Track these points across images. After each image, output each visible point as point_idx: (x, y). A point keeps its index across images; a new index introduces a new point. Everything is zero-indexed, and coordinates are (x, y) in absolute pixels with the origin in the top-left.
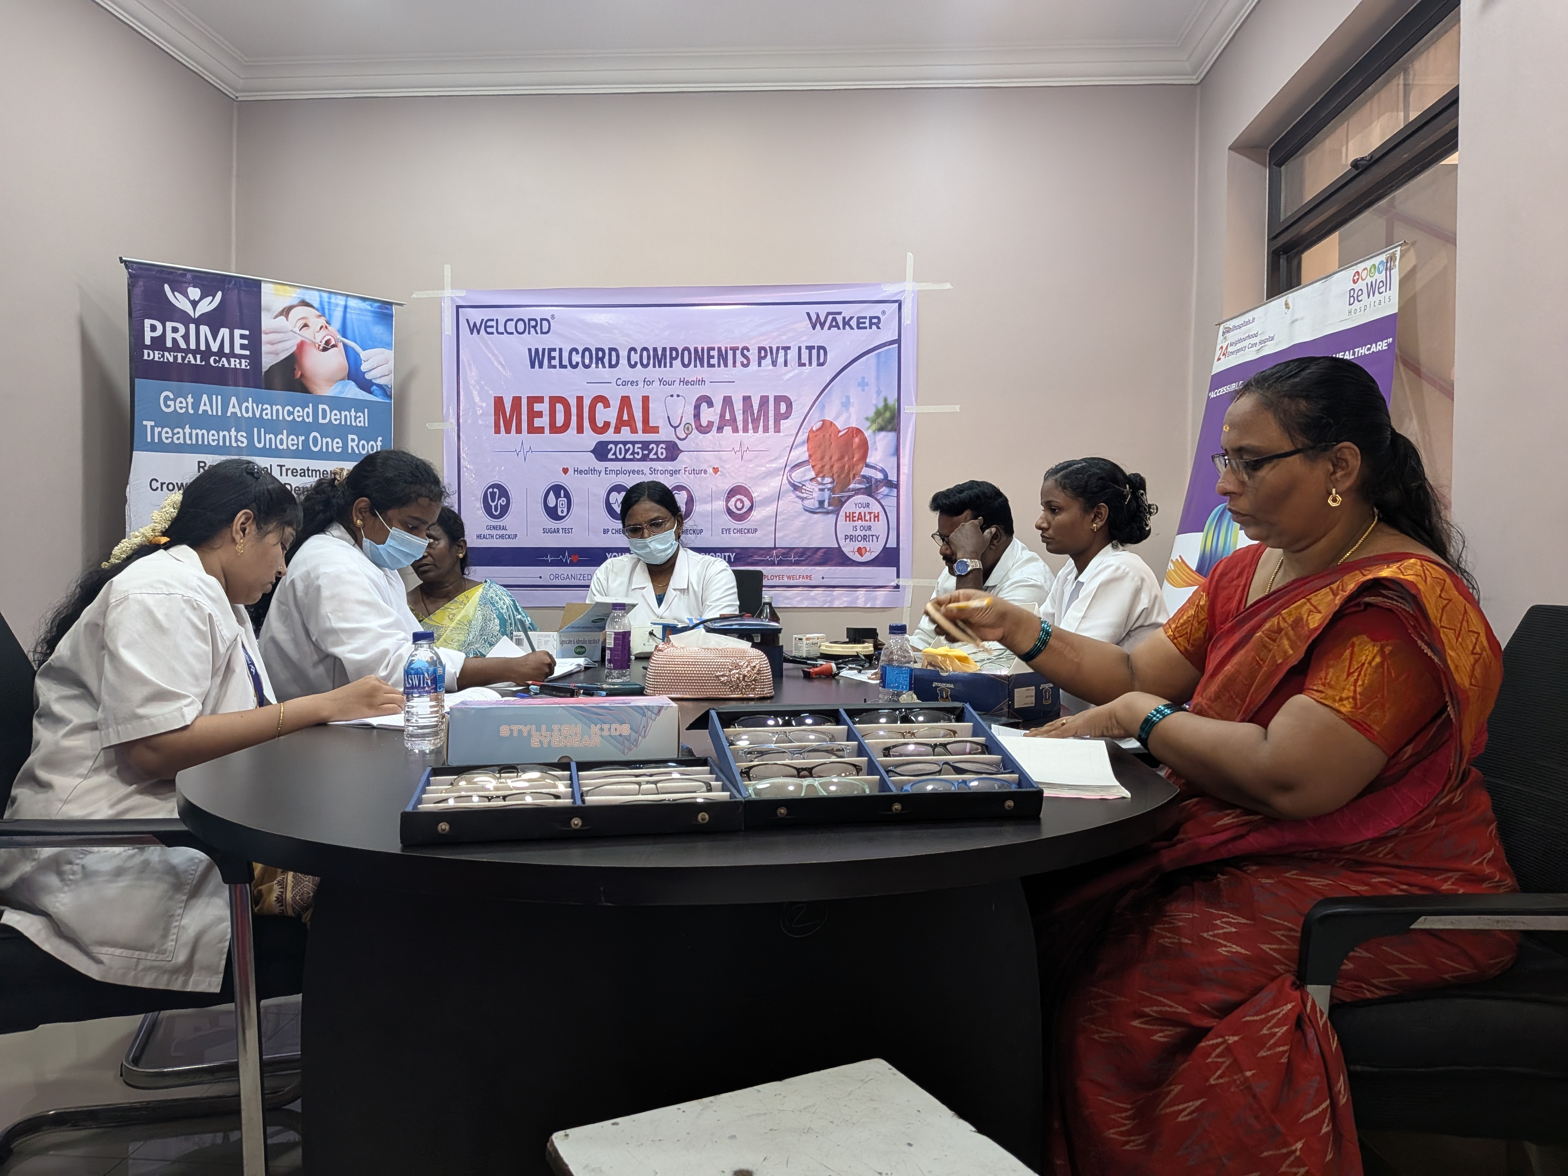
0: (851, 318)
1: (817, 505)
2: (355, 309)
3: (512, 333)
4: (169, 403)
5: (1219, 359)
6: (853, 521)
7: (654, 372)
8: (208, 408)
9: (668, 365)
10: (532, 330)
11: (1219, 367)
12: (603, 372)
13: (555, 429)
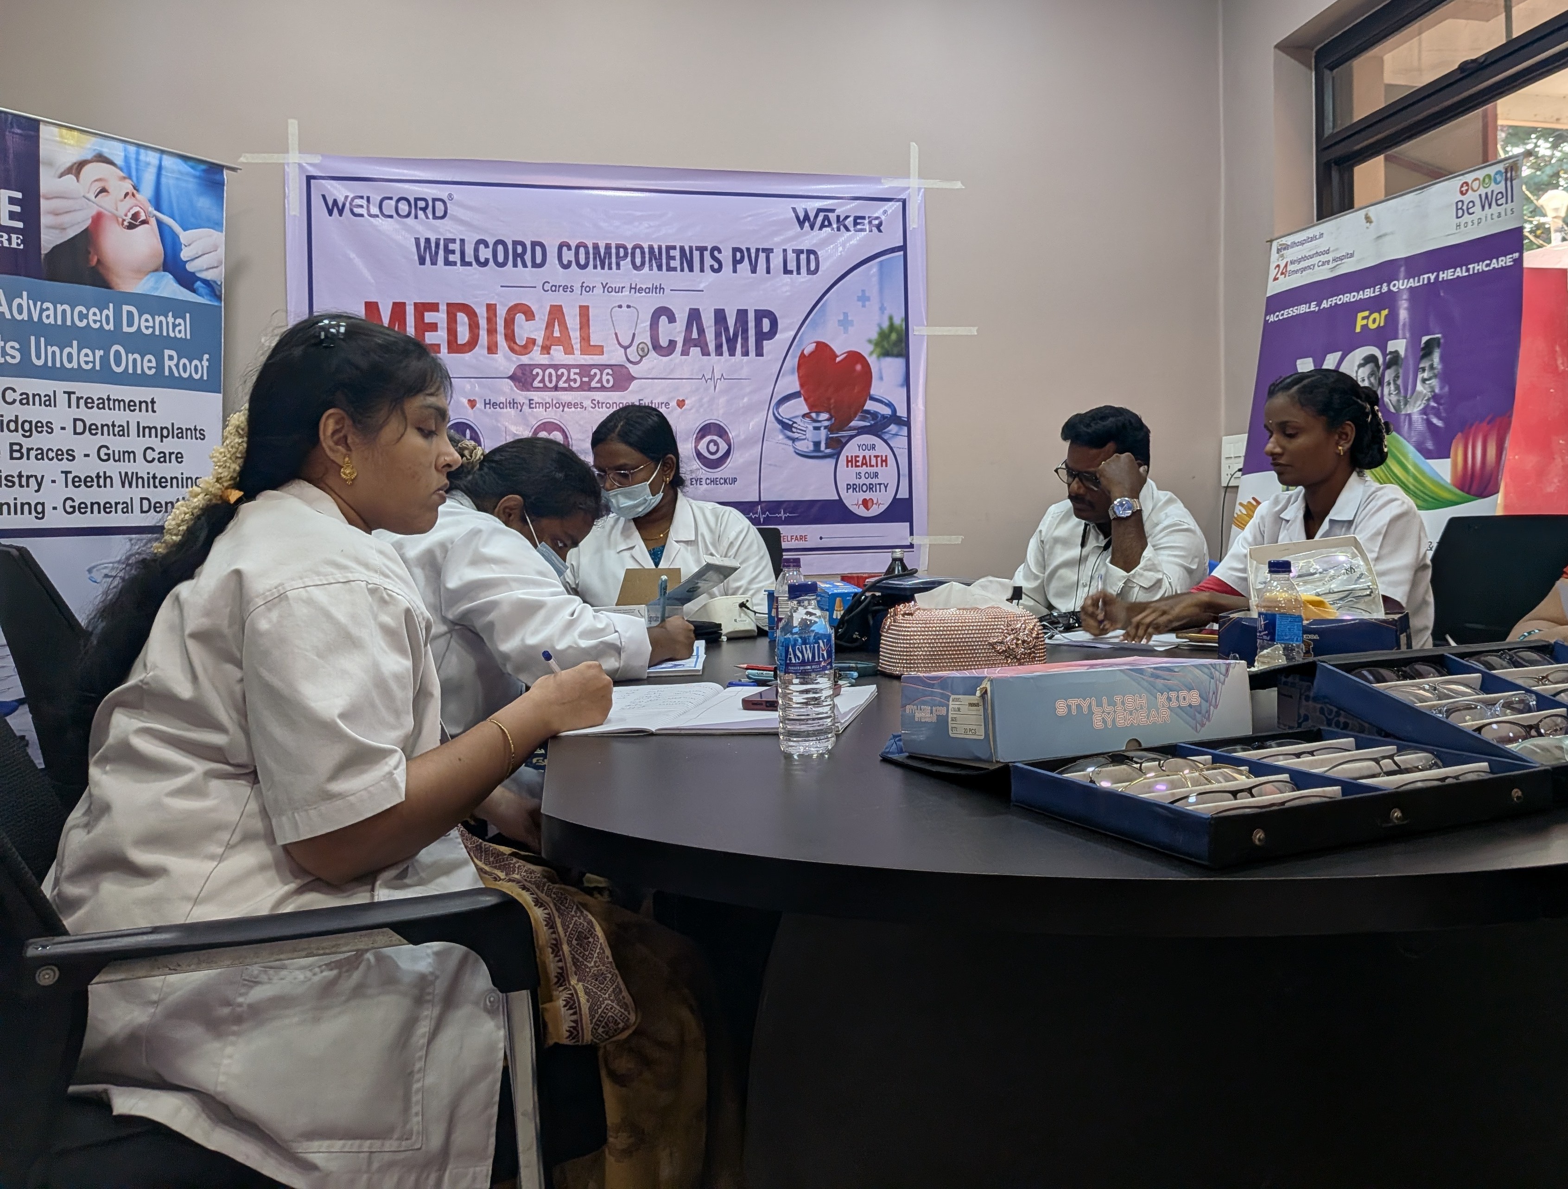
0: (847, 218)
1: (811, 447)
2: (173, 172)
5: (1276, 279)
6: (856, 466)
7: (594, 276)
9: (614, 266)
10: (421, 214)
11: (1274, 288)
12: (526, 274)
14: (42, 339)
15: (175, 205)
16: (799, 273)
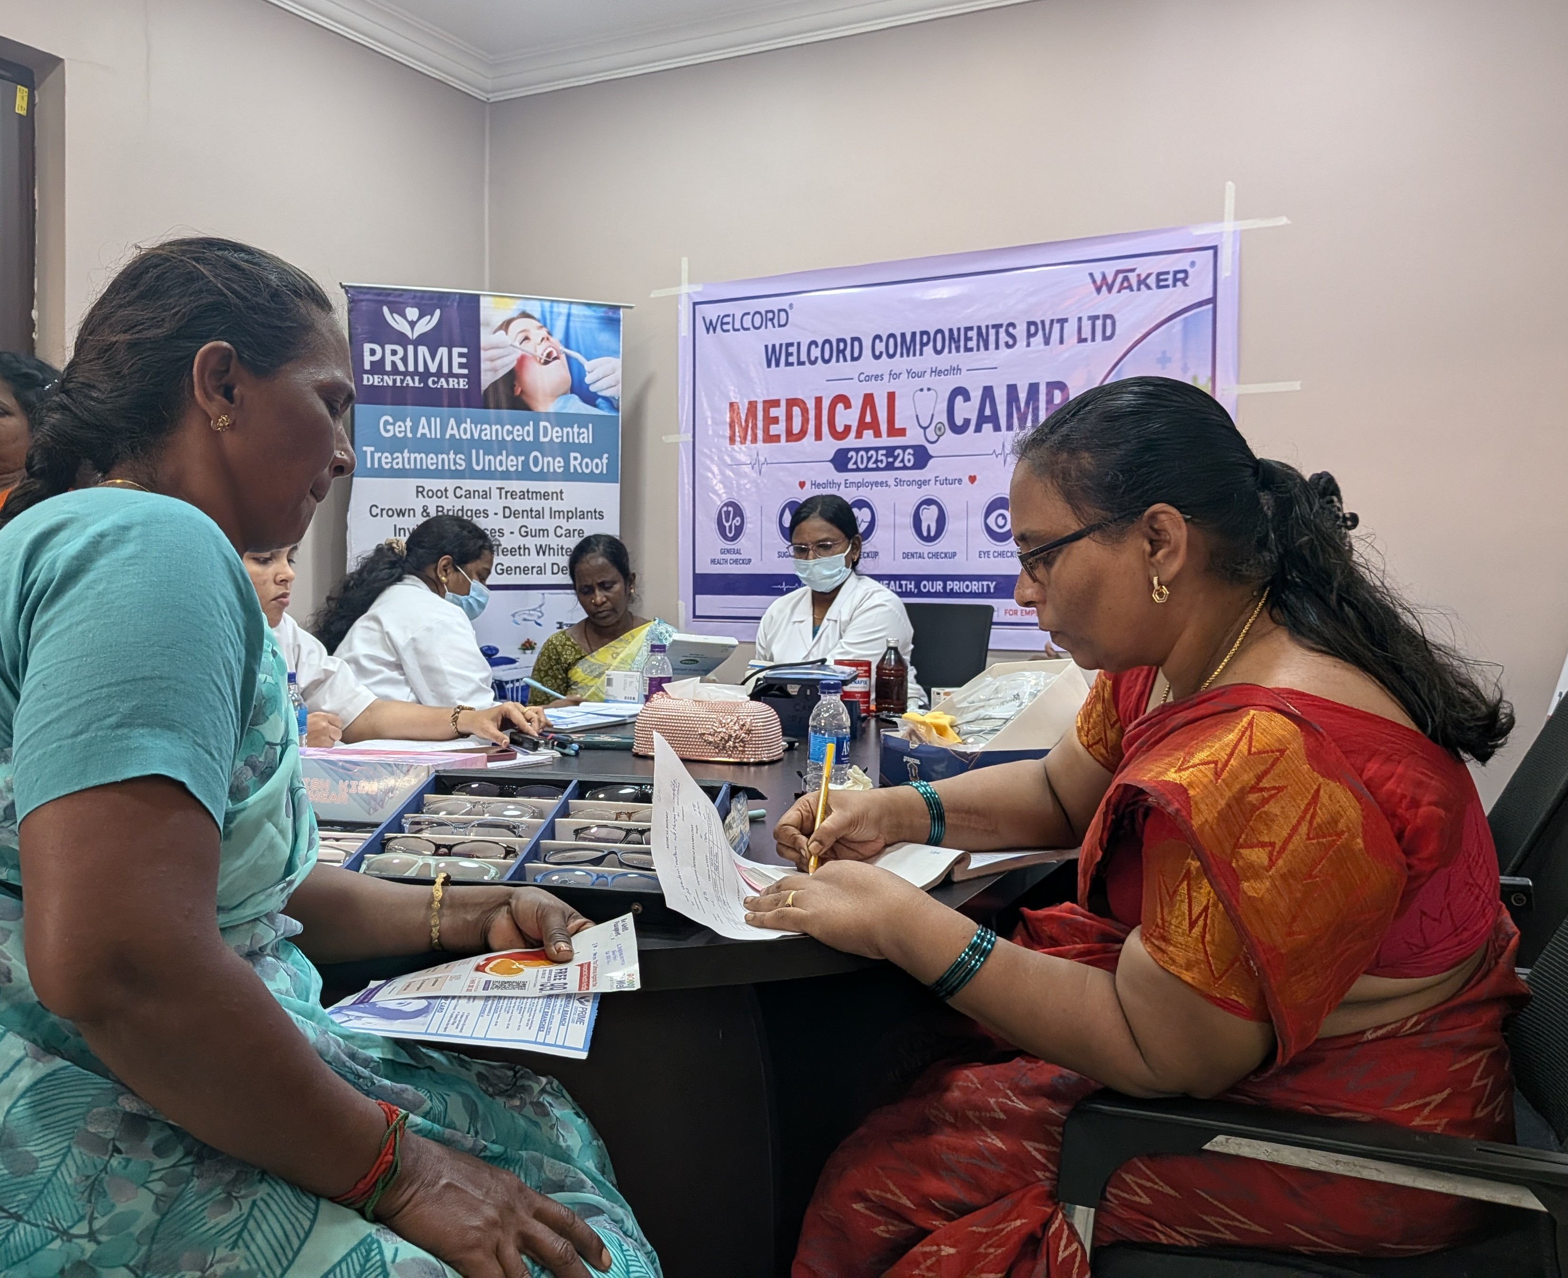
0: (1149, 275)
2: (578, 316)
3: (748, 329)
4: (389, 427)
7: (901, 363)
8: (426, 431)
9: (918, 352)
10: (769, 323)
12: (845, 367)
13: (791, 436)
14: (481, 452)
15: (581, 342)
16: (1093, 340)
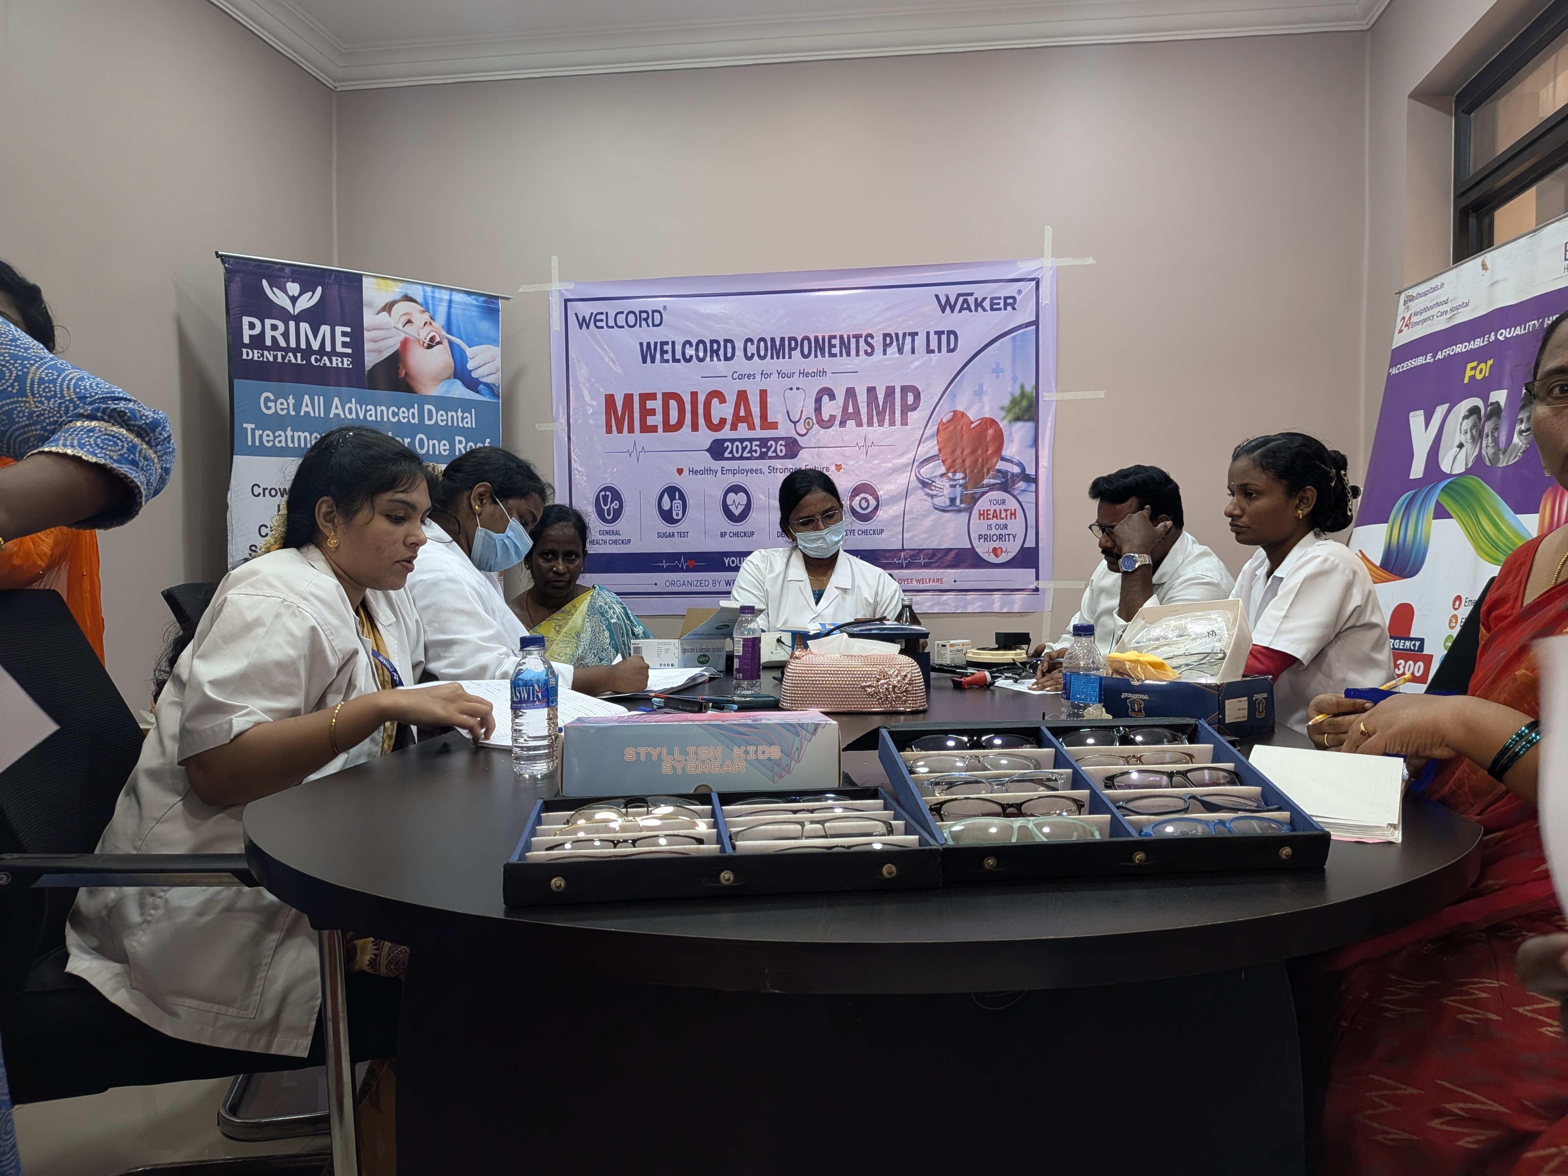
0: (984, 299)
1: (948, 503)
2: (460, 303)
3: (623, 327)
4: (269, 404)
5: (1401, 331)
6: (988, 519)
7: (772, 364)
8: (310, 409)
9: (787, 356)
10: (644, 323)
11: (1400, 339)
12: (719, 366)
13: (668, 427)
15: (462, 329)
16: (940, 351)
